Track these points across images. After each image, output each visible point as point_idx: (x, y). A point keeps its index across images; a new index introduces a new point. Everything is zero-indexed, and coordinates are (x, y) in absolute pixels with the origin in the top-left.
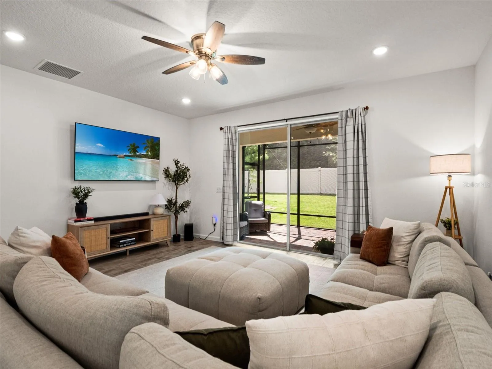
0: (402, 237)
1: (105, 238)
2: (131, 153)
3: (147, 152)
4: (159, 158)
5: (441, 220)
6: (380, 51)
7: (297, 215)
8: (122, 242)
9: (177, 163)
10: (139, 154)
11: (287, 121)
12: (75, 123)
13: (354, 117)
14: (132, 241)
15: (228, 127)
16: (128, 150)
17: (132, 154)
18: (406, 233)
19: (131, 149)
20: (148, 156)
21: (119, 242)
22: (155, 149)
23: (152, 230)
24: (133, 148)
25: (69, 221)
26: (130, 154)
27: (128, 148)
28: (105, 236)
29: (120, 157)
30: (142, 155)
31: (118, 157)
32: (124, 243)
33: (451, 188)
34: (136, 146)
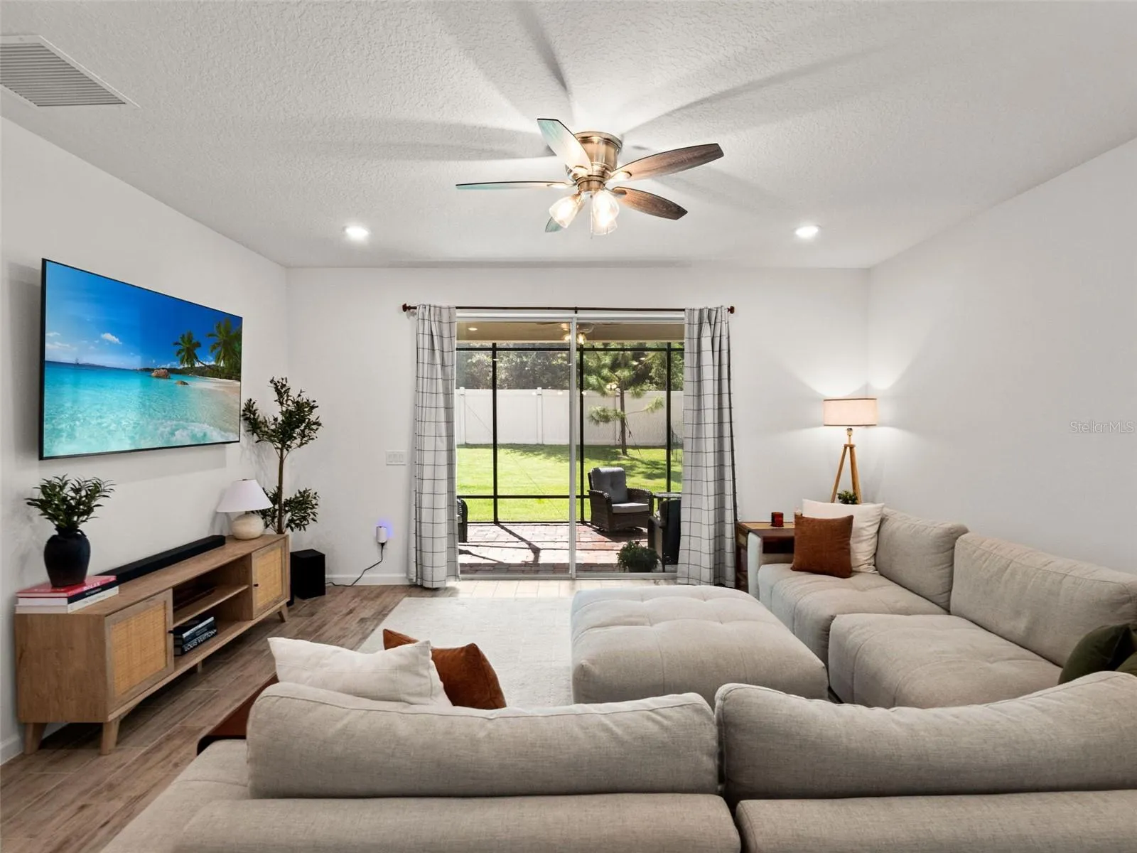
0: (862, 528)
1: (161, 636)
2: (182, 362)
3: (218, 360)
4: (240, 377)
5: (839, 494)
6: (807, 232)
7: (493, 499)
8: (188, 636)
9: (281, 390)
10: (201, 365)
11: (576, 312)
12: (44, 261)
13: (713, 323)
14: (209, 627)
15: (430, 306)
16: (177, 355)
17: (186, 366)
18: (867, 522)
19: (183, 350)
20: (218, 370)
21: (182, 639)
22: (234, 351)
23: (256, 585)
24: (188, 348)
25: (22, 602)
26: (181, 367)
27: (178, 348)
28: (161, 627)
29: (158, 377)
30: (207, 369)
31: (153, 374)
32: (193, 636)
33: (852, 448)
34: (194, 341)
